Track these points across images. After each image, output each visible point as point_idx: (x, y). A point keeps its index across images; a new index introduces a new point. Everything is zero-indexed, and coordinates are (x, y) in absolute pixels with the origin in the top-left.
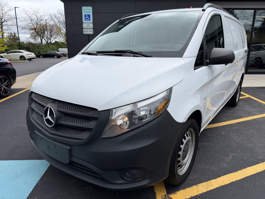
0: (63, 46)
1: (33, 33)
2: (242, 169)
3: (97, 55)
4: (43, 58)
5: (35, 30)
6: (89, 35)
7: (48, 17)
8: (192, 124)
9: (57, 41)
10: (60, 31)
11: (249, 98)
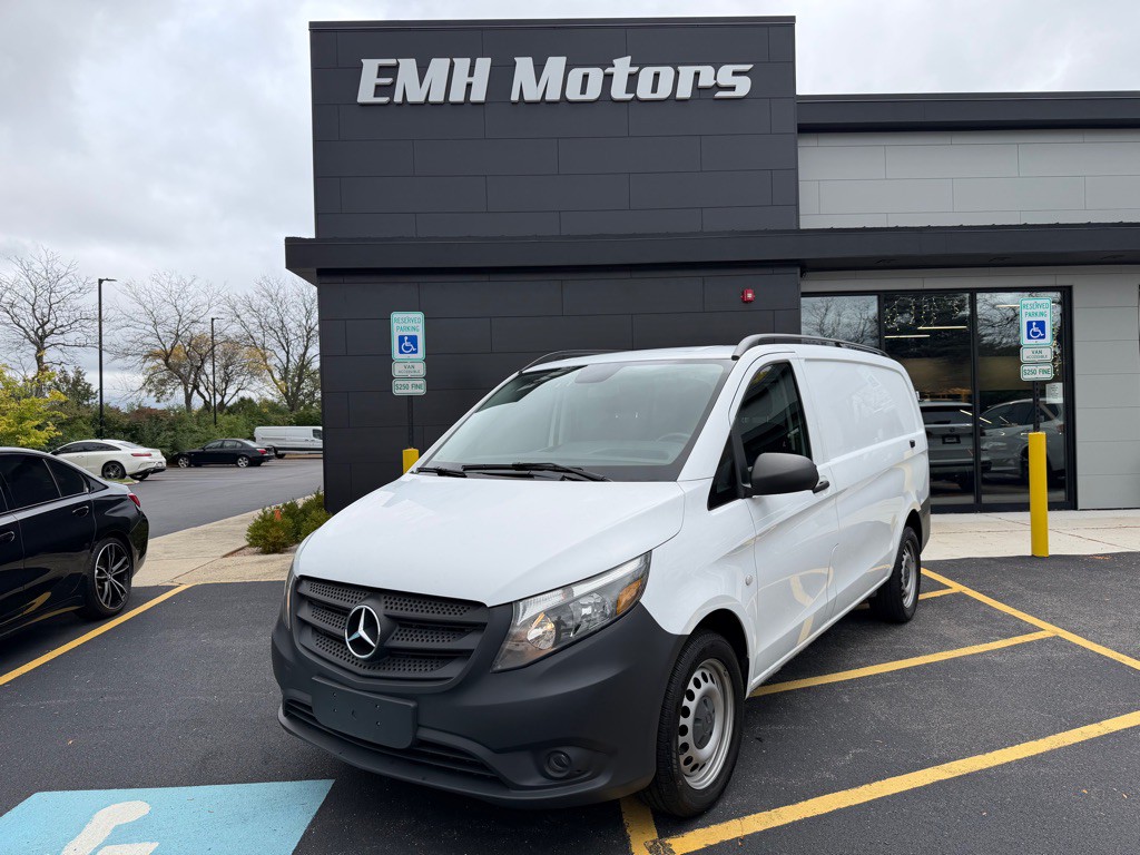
0: (274, 417)
1: (155, 370)
2: (875, 780)
3: (465, 477)
4: (189, 466)
5: (166, 361)
6: (410, 398)
7: (221, 310)
8: (712, 646)
9: (247, 397)
10: (265, 360)
11: (960, 596)
